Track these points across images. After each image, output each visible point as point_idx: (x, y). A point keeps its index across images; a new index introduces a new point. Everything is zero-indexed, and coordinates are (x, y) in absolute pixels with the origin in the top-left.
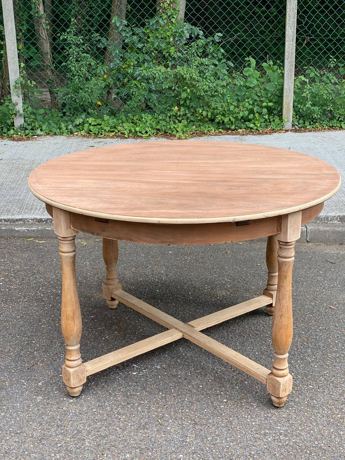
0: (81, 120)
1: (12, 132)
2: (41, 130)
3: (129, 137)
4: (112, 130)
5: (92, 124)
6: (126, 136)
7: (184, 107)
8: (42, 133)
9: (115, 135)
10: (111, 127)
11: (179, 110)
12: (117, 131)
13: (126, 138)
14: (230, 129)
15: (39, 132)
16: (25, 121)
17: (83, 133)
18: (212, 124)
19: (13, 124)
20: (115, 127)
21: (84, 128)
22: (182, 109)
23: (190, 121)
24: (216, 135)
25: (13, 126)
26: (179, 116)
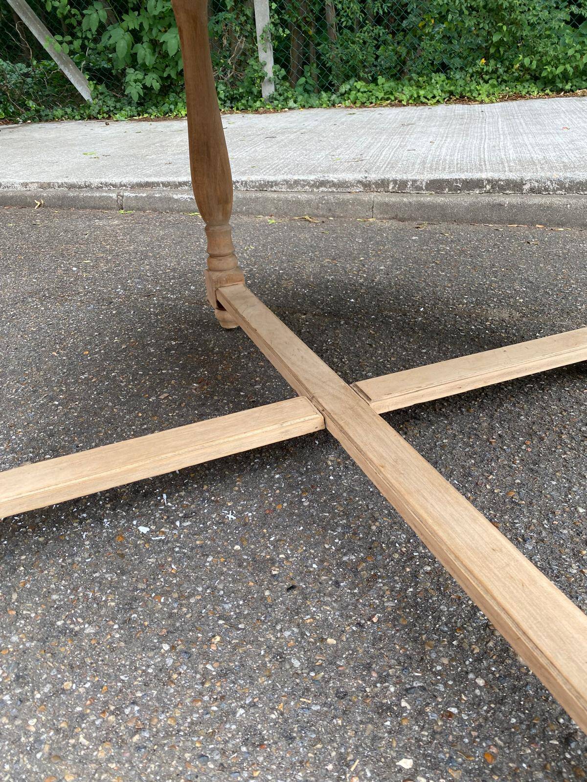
0: (348, 87)
1: (258, 104)
2: (295, 102)
3: (408, 104)
4: (386, 97)
5: (362, 90)
6: (404, 103)
7: (495, 60)
8: (295, 105)
9: (390, 104)
10: (385, 94)
11: (487, 64)
12: (393, 98)
13: (404, 105)
14: (562, 90)
15: (291, 103)
16: (276, 90)
17: (348, 103)
18: (535, 84)
19: (260, 94)
20: (391, 93)
21: (350, 96)
22: (492, 62)
23: (502, 81)
24: (539, 98)
25: (261, 97)
26: (487, 73)
